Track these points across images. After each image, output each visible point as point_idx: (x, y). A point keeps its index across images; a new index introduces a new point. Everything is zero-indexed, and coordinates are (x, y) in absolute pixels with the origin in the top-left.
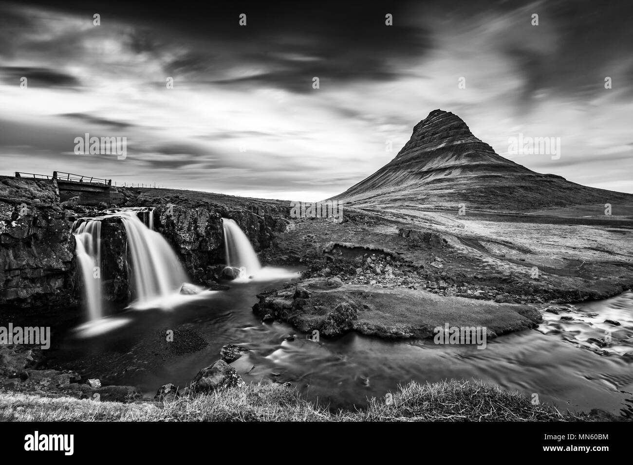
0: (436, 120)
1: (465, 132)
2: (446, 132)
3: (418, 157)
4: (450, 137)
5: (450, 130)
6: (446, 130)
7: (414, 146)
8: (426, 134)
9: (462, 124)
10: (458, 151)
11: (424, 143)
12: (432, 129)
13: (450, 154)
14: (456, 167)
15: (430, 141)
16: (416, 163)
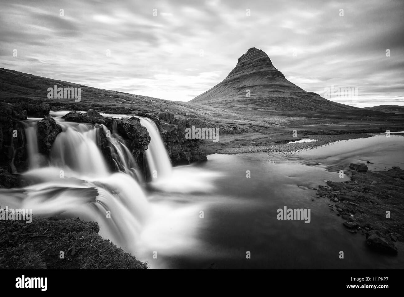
0: (252, 55)
1: (268, 63)
2: (257, 63)
3: (239, 78)
4: (259, 66)
5: (259, 61)
6: (257, 61)
7: (237, 70)
8: (245, 63)
9: (267, 58)
10: (262, 75)
11: (243, 69)
12: (249, 61)
13: (258, 77)
14: (260, 86)
15: (247, 68)
16: (237, 82)
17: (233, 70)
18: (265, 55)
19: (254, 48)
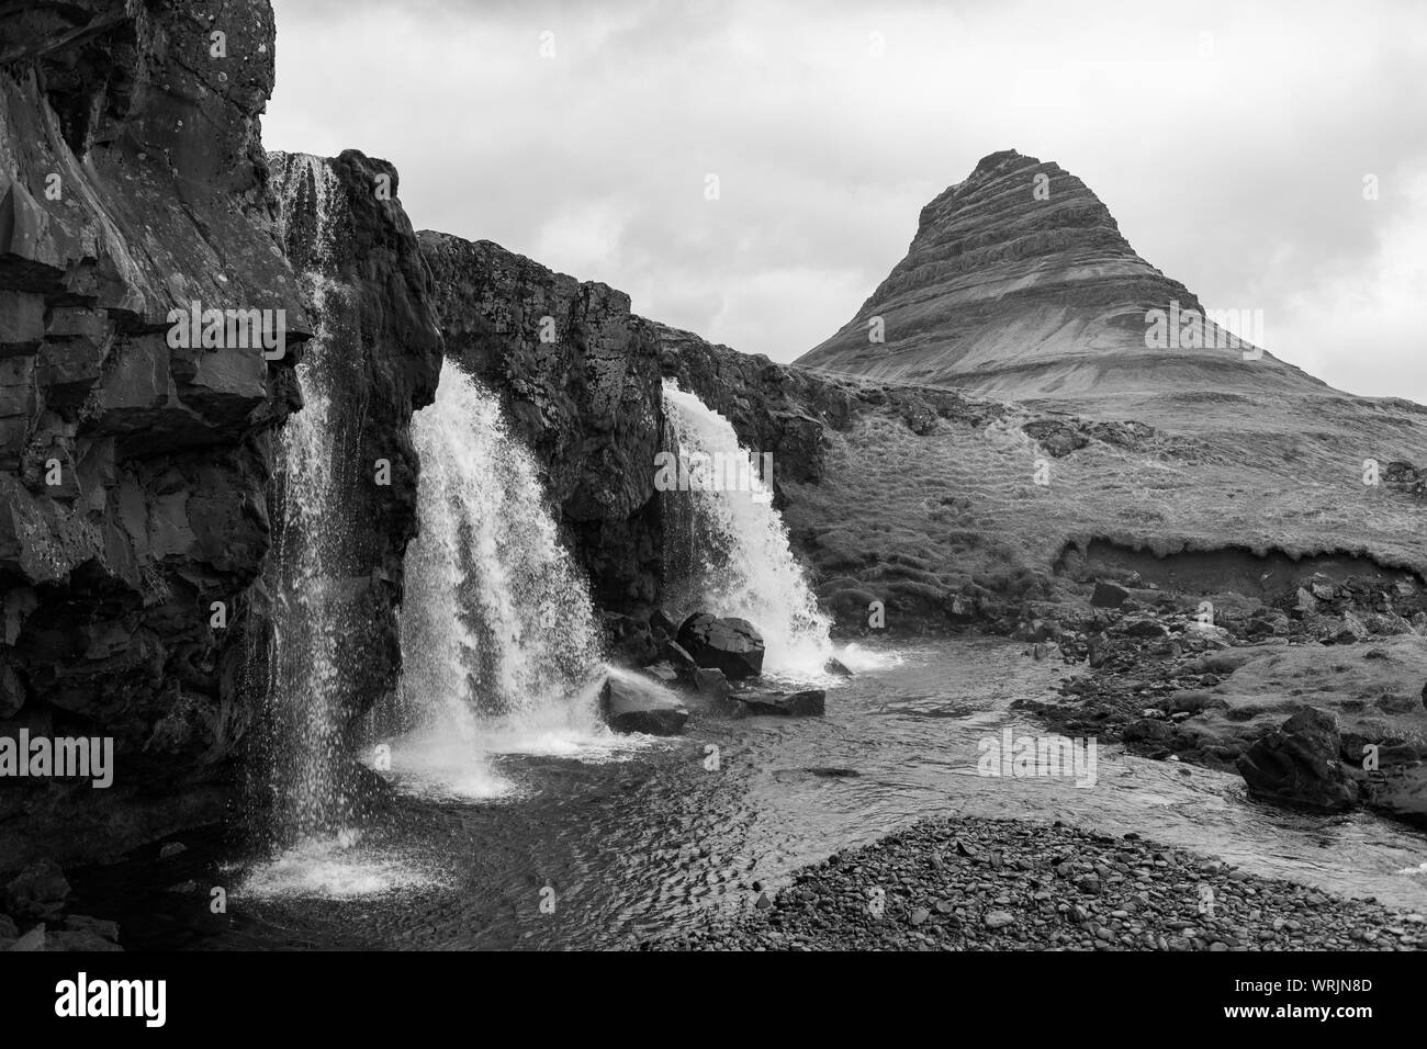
0: (1000, 191)
1: (1105, 236)
2: (1039, 234)
3: (939, 321)
4: (1053, 251)
5: (1053, 227)
6: (1037, 226)
7: (921, 277)
8: (969, 236)
9: (1095, 208)
11: (958, 268)
12: (986, 223)
13: (1057, 315)
14: (1082, 362)
15: (983, 265)
16: (933, 340)
17: (895, 272)
18: (1081, 195)
19: (1011, 154)
